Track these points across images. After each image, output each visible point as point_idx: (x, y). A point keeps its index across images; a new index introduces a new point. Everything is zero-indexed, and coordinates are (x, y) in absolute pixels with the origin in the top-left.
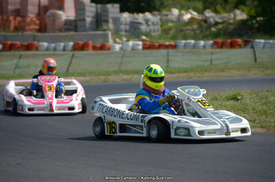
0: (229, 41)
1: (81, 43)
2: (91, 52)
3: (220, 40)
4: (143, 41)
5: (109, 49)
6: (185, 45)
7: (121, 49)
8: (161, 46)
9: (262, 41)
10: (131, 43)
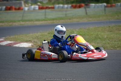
0: (78, 5)
1: (9, 7)
2: (14, 11)
3: (74, 4)
4: (39, 5)
5: (22, 9)
6: (59, 7)
7: (28, 9)
8: (47, 8)
9: (93, 4)
10: (33, 7)
